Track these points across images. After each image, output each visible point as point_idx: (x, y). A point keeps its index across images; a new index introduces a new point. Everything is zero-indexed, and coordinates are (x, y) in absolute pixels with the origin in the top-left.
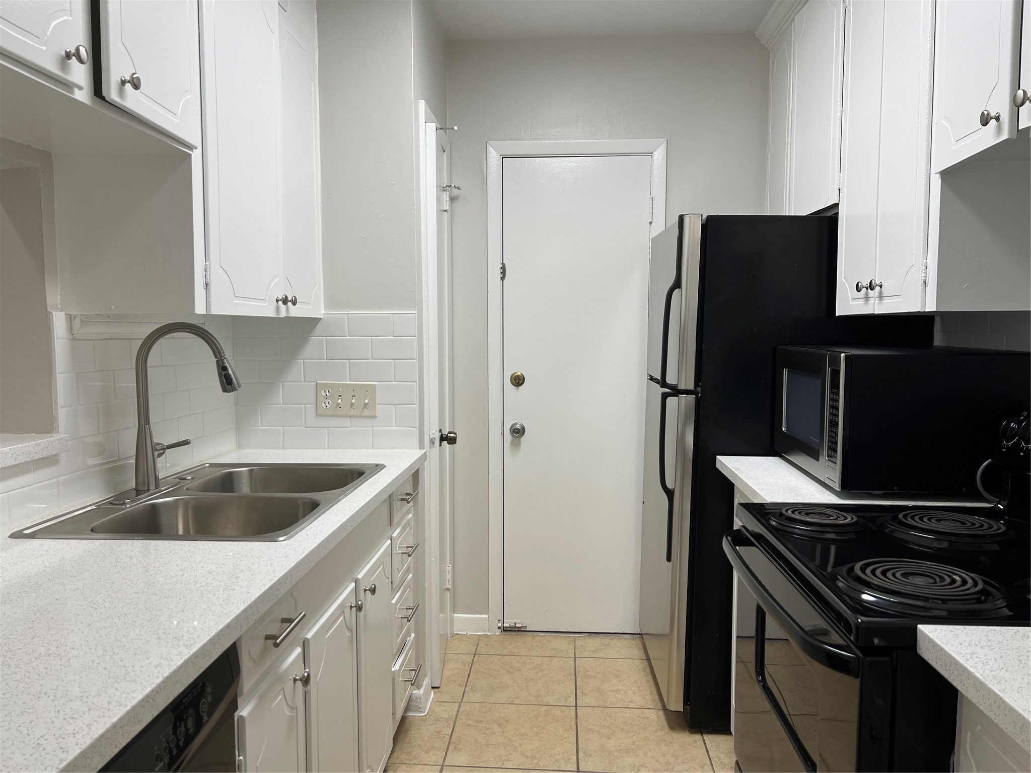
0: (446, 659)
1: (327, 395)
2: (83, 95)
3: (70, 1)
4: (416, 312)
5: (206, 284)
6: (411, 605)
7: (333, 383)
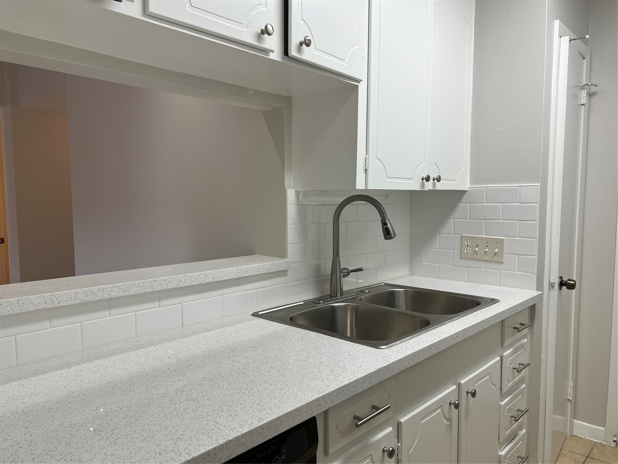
0: (561, 453)
1: (468, 244)
2: (276, 55)
3: (266, 1)
4: (539, 184)
5: (366, 170)
6: (523, 408)
7: (473, 236)
